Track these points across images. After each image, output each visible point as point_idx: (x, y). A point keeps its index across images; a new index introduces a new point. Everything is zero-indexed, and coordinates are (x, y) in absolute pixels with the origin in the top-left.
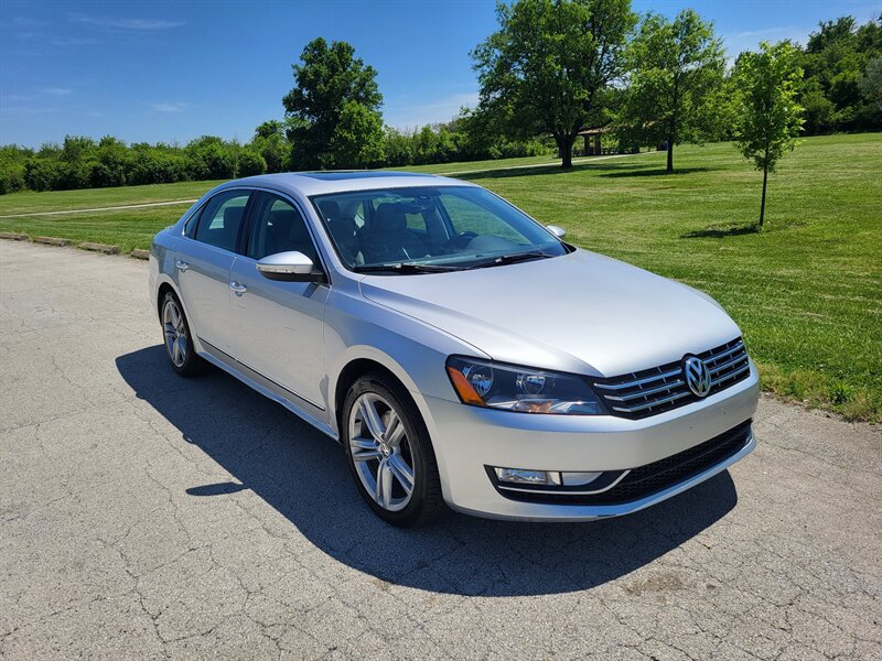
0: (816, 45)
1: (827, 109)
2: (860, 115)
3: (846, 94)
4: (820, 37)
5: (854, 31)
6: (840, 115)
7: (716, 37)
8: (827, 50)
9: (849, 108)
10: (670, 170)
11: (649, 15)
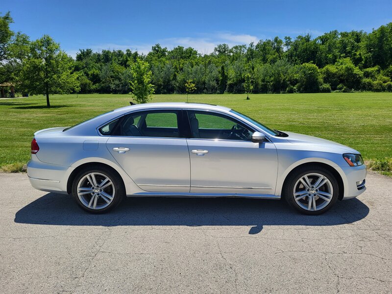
0: (79, 58)
1: (90, 84)
2: (102, 87)
3: (95, 79)
4: (80, 55)
5: (92, 54)
6: (94, 87)
7: (62, 49)
8: (84, 61)
9: (97, 84)
10: (49, 106)
11: (19, 33)
